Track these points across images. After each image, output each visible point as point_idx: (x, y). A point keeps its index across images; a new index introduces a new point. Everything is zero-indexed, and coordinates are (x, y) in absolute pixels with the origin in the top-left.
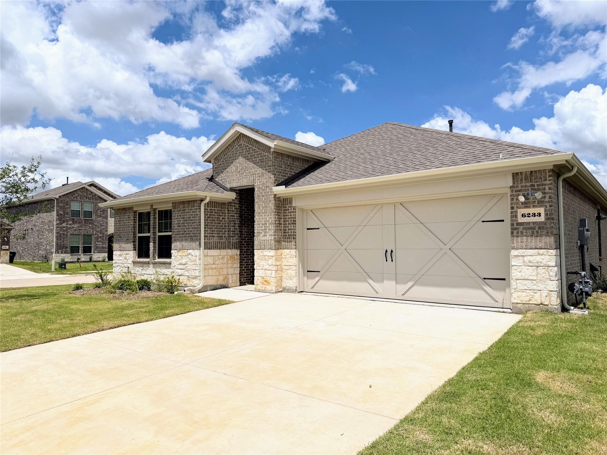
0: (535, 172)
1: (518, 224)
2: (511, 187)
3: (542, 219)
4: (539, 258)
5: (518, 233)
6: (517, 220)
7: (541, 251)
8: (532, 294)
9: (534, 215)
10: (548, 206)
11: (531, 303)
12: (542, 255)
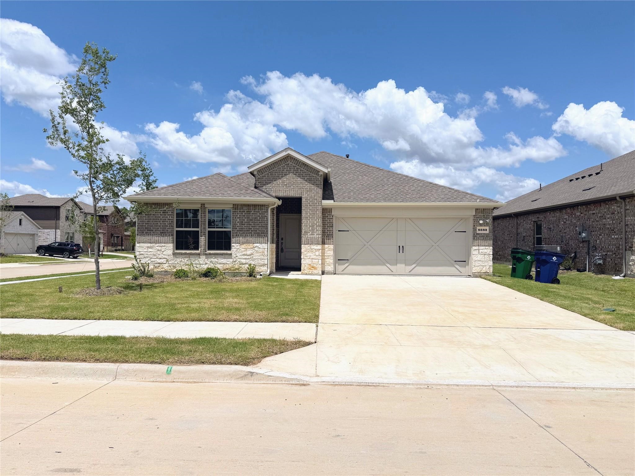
0: (486, 209)
1: (477, 234)
2: (474, 216)
3: (488, 232)
4: (486, 251)
5: (477, 238)
6: (476, 232)
7: (487, 247)
8: (482, 268)
9: (484, 230)
10: (490, 226)
11: (481, 272)
12: (487, 249)
